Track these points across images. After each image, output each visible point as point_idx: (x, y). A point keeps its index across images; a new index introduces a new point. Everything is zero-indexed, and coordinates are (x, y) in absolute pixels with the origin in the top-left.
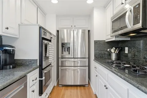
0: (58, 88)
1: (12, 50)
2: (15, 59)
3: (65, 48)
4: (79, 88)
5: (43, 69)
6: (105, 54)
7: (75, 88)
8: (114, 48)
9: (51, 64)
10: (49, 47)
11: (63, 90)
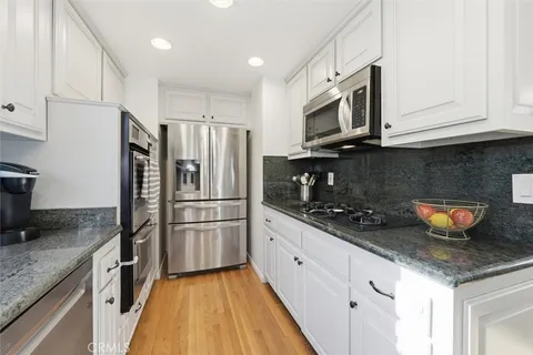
0: (166, 283)
1: (24, 182)
2: (32, 208)
3: (185, 175)
4: (223, 275)
5: (132, 235)
6: (286, 187)
7: (215, 276)
8: (306, 174)
9: (148, 220)
10: (149, 171)
11: (181, 288)
